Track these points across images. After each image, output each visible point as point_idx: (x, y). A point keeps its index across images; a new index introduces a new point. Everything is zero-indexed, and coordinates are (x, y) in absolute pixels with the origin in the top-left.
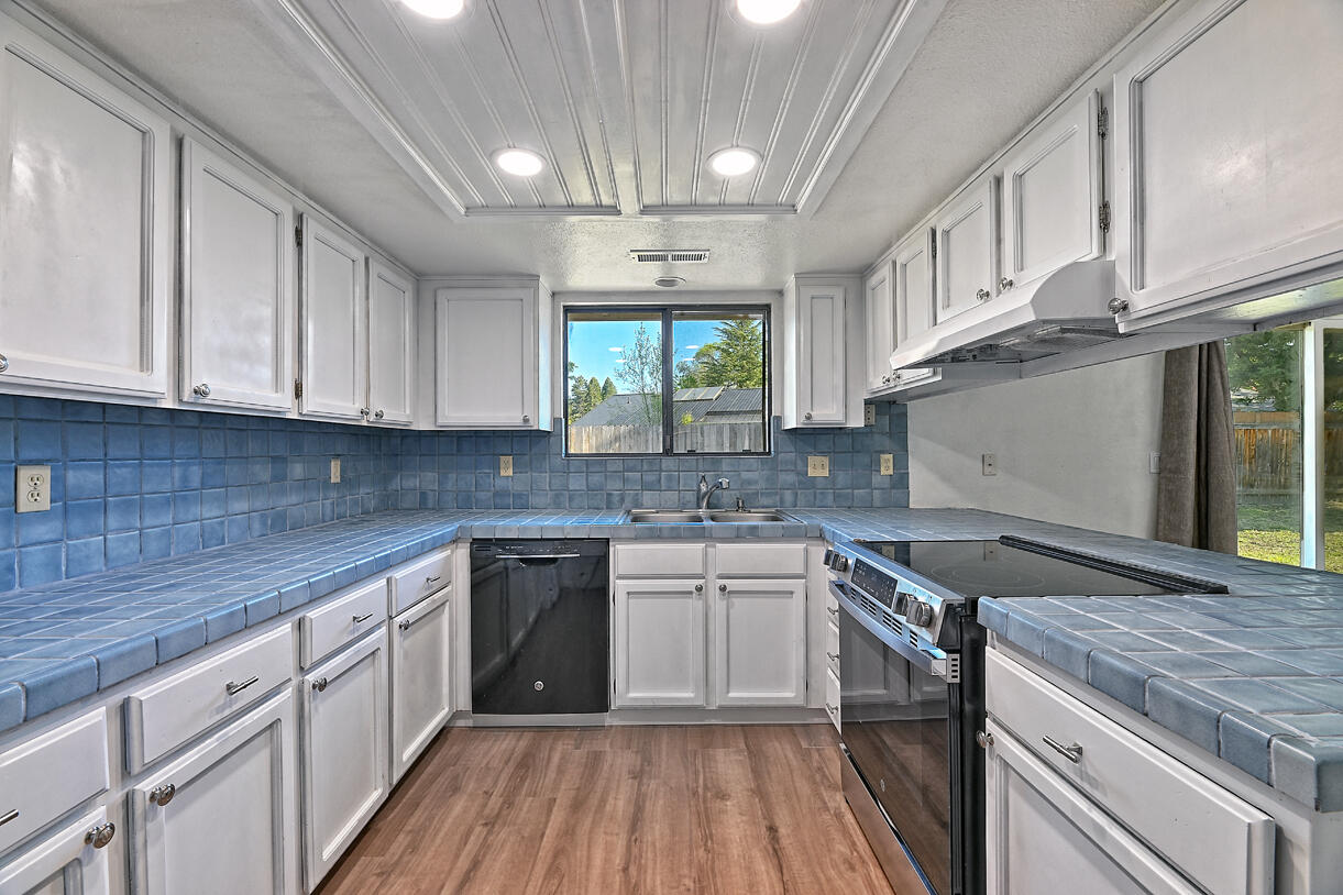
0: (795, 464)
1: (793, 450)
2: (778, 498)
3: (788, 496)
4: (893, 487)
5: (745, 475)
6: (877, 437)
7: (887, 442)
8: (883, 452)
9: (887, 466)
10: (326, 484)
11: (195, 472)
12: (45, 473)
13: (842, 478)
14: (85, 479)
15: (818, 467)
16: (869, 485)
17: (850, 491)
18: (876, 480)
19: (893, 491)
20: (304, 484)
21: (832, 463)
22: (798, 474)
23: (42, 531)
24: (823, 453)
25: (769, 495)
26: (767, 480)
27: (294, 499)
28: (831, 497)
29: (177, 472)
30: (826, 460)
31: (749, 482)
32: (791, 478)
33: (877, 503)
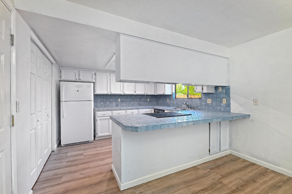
0: (205, 100)
1: (205, 97)
2: (202, 107)
3: (204, 107)
4: (226, 107)
5: (197, 102)
6: (222, 95)
7: (225, 96)
8: (223, 98)
9: (224, 101)
10: (147, 101)
11: (131, 99)
12: (120, 99)
13: (214, 104)
14: (123, 100)
15: (209, 101)
16: (220, 106)
17: (216, 107)
18: (222, 105)
19: (226, 108)
20: (144, 101)
21: (212, 100)
22: (205, 103)
23: (120, 103)
24: (210, 98)
25: (200, 107)
26: (200, 103)
27: (142, 102)
28: (212, 108)
29: (129, 99)
30: (211, 100)
31: (197, 104)
32: (204, 103)
33: (222, 110)
